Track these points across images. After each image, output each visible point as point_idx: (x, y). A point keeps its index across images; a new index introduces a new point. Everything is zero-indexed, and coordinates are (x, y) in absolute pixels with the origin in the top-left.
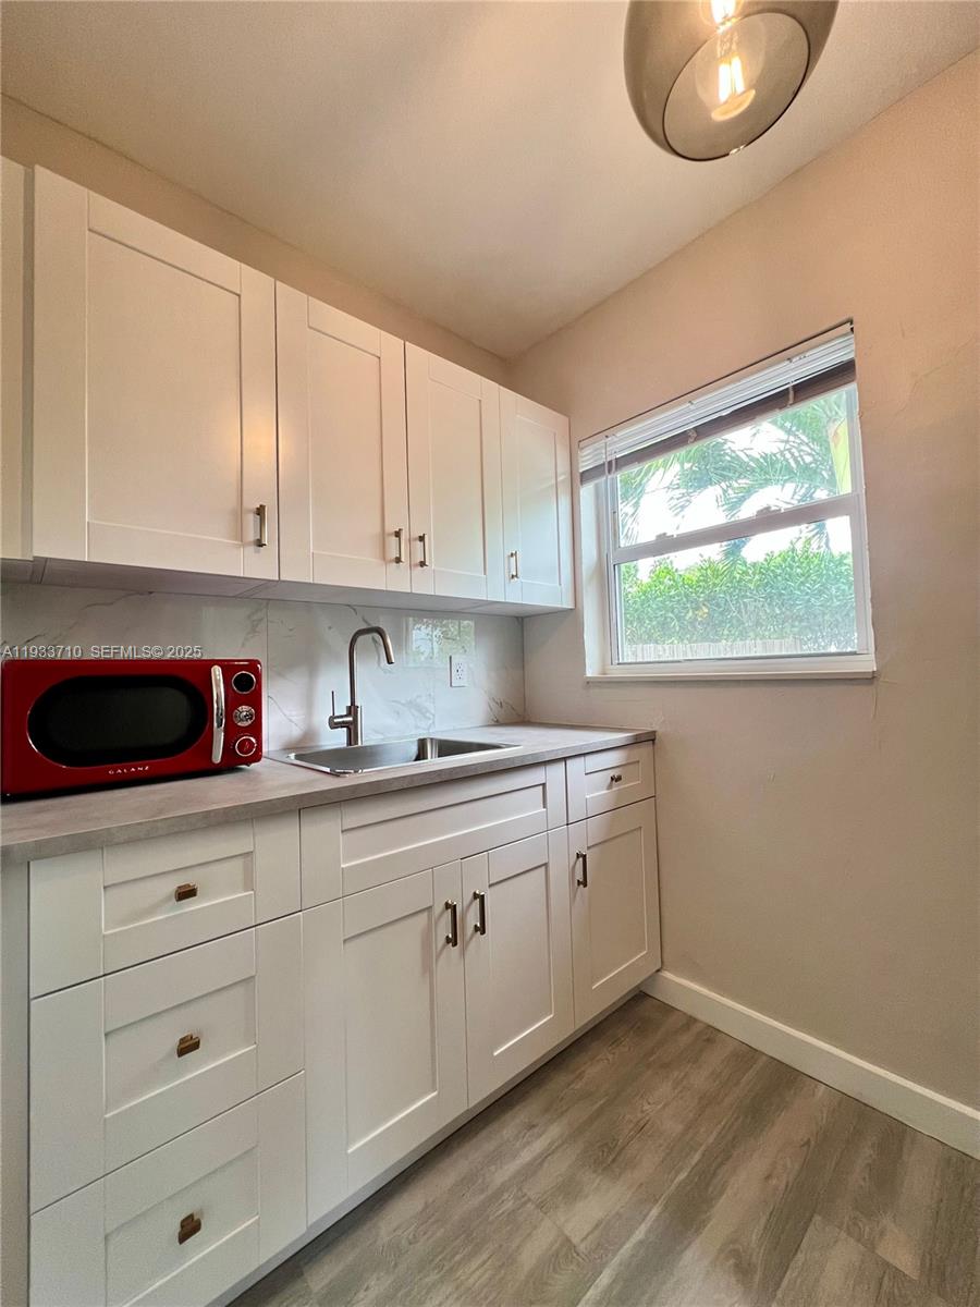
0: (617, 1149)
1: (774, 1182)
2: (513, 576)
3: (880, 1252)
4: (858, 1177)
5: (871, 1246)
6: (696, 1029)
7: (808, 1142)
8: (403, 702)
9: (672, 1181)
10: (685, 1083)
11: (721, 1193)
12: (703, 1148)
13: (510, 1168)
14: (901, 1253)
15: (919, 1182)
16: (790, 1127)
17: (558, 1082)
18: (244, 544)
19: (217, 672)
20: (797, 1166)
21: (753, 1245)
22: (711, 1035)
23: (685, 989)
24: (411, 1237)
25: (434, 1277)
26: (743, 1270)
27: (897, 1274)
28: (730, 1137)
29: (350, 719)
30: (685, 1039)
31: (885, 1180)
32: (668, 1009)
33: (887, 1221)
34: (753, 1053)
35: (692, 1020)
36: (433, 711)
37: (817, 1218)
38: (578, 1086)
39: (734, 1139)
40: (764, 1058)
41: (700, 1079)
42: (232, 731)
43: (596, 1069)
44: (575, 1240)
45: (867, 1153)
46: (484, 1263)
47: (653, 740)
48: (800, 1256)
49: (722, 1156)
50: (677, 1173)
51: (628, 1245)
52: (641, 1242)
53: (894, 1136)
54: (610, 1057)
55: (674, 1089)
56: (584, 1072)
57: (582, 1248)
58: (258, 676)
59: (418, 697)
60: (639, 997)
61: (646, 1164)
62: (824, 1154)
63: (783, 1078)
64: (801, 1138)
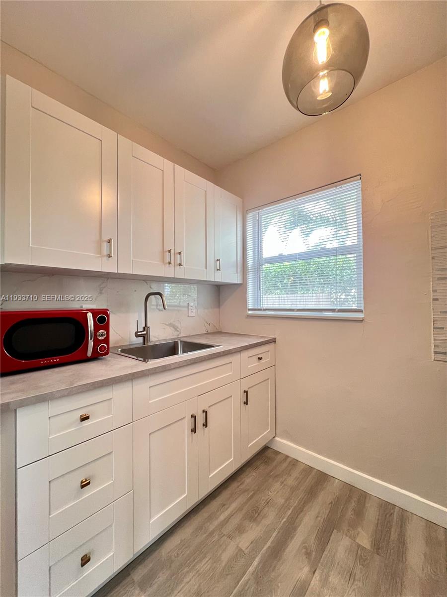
0: (259, 512)
1: (319, 519)
2: (218, 270)
3: (357, 541)
4: (350, 514)
5: (353, 539)
6: (289, 460)
7: (332, 503)
8: (167, 324)
9: (281, 522)
10: (284, 483)
11: (299, 526)
12: (293, 508)
13: (216, 523)
14: (365, 540)
15: (372, 514)
16: (325, 497)
17: (234, 485)
18: (102, 256)
19: (90, 315)
20: (327, 511)
21: (312, 543)
22: (295, 463)
23: (285, 445)
24: (176, 555)
25: (186, 569)
26: (308, 554)
27: (364, 548)
28: (303, 502)
29: (145, 333)
30: (285, 465)
31: (359, 513)
32: (277, 453)
33: (360, 529)
34: (311, 469)
35: (287, 457)
36: (180, 328)
37: (335, 530)
38: (241, 487)
40: (316, 470)
41: (291, 481)
42: (97, 342)
43: (250, 479)
44: (244, 549)
45: (353, 504)
46: (208, 561)
47: (275, 342)
48: (329, 546)
49: (300, 510)
50: (283, 519)
52: (269, 547)
53: (363, 496)
54: (255, 474)
55: (281, 485)
56: (244, 481)
57: (246, 552)
58: (108, 316)
59: (174, 321)
60: (266, 448)
61: (271, 516)
62: (337, 506)
63: (322, 478)
64: (329, 501)
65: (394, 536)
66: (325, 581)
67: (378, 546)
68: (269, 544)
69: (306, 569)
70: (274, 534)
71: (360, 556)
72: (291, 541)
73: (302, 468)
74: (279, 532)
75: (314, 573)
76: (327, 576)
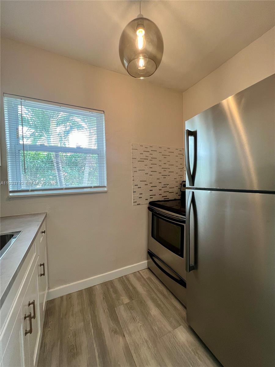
0: (75, 347)
1: (106, 311)
3: (124, 303)
4: (114, 296)
5: (123, 304)
6: (65, 298)
7: (104, 298)
9: (92, 335)
10: (74, 313)
12: (90, 320)
14: (126, 300)
15: (119, 287)
20: (106, 304)
21: (113, 325)
22: (69, 296)
26: (116, 332)
27: (128, 303)
28: (92, 312)
30: (65, 302)
31: (116, 291)
33: (122, 298)
34: (81, 291)
35: (62, 297)
37: (115, 308)
39: (93, 312)
40: (84, 291)
41: (77, 308)
45: (111, 290)
48: (119, 317)
49: (95, 317)
50: (91, 332)
51: (97, 359)
52: (99, 355)
53: (111, 282)
55: (73, 317)
61: (84, 340)
62: (107, 297)
63: (90, 291)
64: (102, 298)
65: (131, 288)
66: (130, 334)
67: (131, 298)
68: (97, 354)
69: (121, 339)
70: (95, 345)
71: (130, 307)
72: (104, 337)
73: (76, 296)
74: (96, 341)
75: (124, 336)
76: (129, 330)
